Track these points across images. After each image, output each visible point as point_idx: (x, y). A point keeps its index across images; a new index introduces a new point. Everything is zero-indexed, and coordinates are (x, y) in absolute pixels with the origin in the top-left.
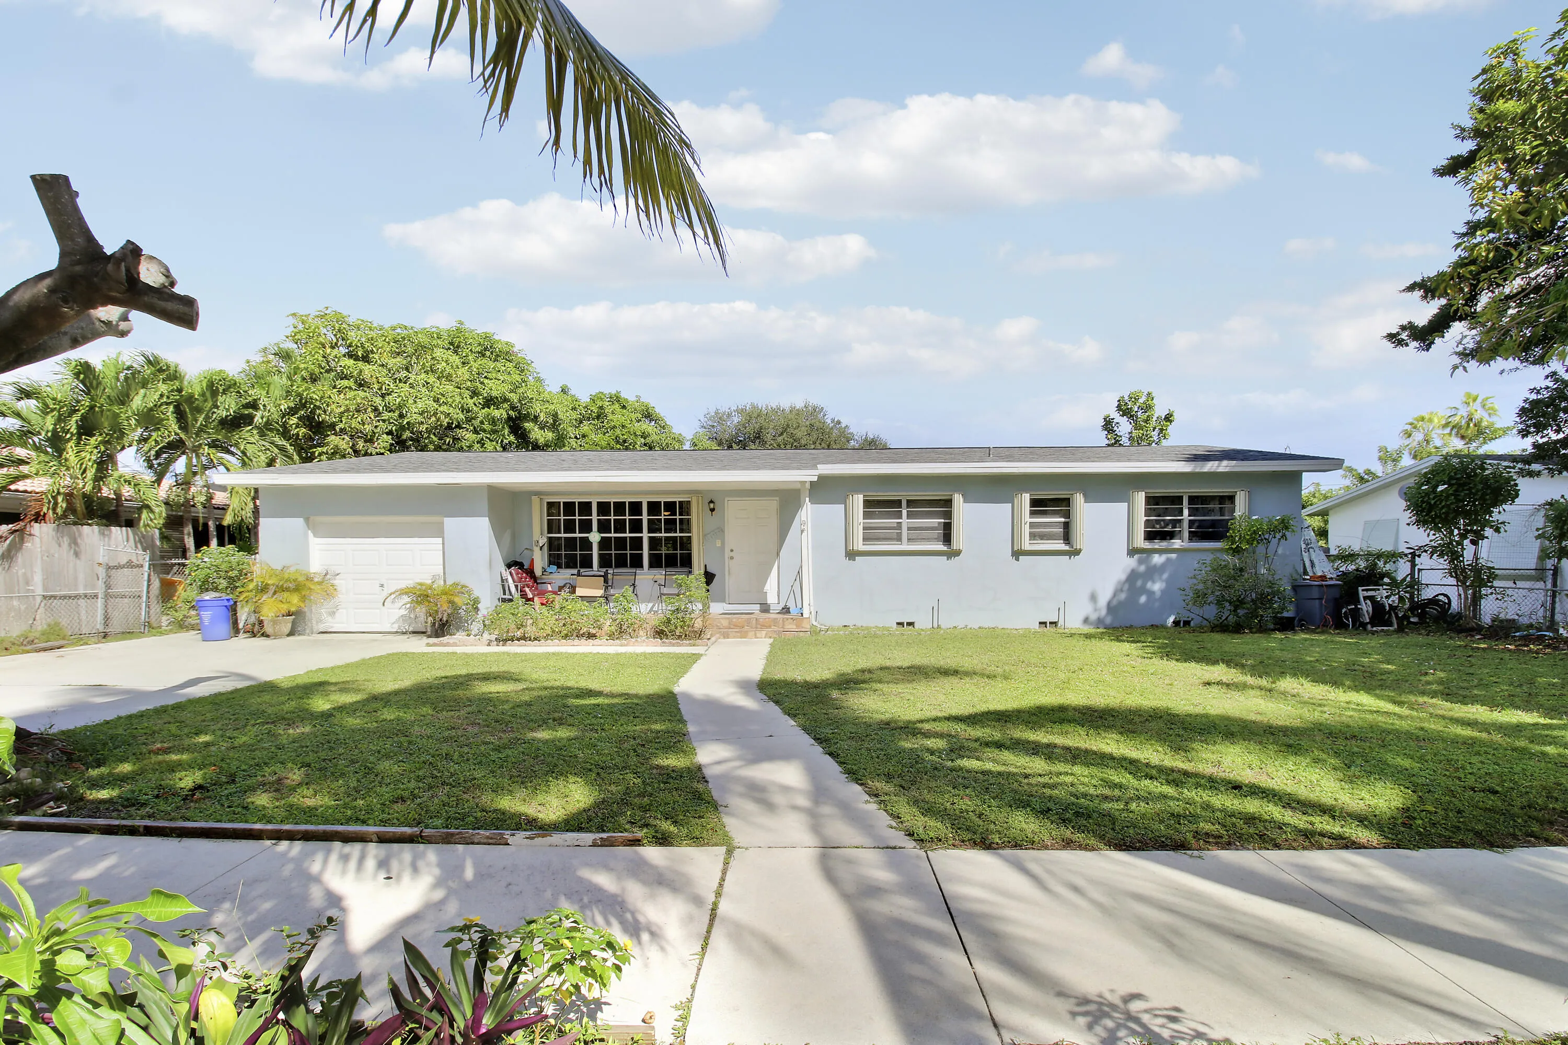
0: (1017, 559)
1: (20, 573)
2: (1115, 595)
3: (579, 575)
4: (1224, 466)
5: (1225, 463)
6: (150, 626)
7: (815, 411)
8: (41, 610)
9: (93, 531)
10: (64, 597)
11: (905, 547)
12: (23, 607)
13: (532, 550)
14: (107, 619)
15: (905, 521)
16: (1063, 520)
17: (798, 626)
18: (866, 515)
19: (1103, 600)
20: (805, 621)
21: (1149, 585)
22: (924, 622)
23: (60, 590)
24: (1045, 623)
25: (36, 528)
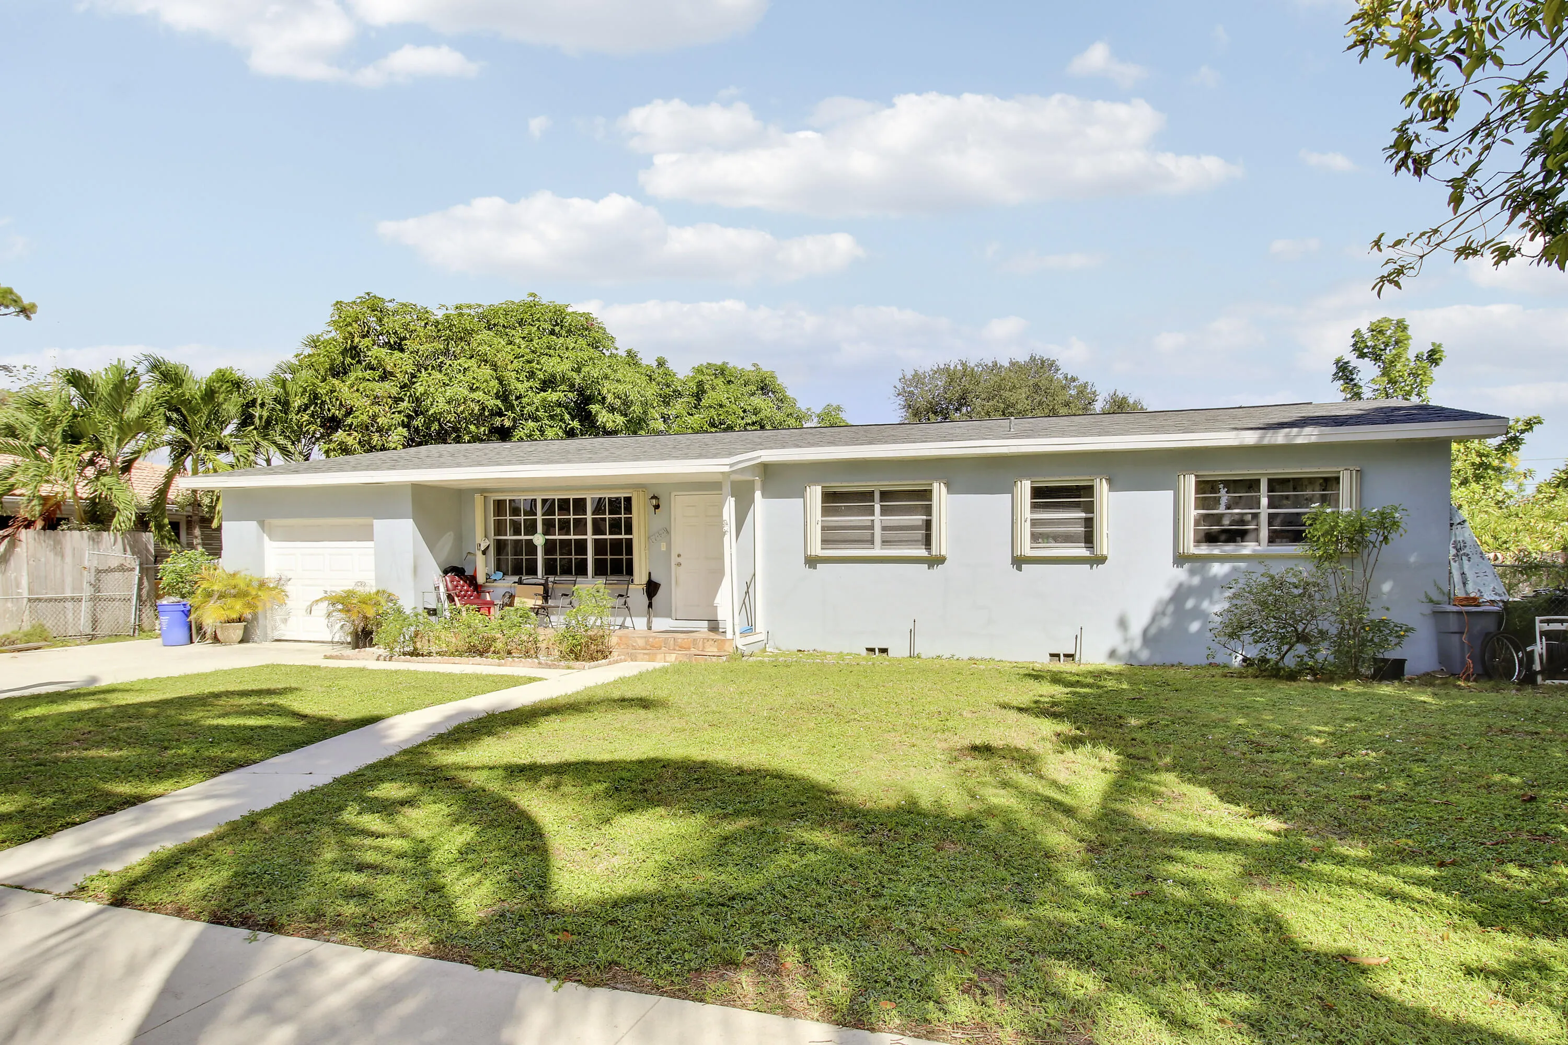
0: (1019, 569)
1: (13, 576)
2: (1154, 619)
3: (520, 582)
4: (1309, 435)
5: (1308, 430)
6: (142, 630)
7: (1044, 366)
8: (27, 612)
9: (82, 536)
10: (50, 600)
11: (878, 551)
12: (14, 609)
13: (475, 555)
14: (95, 622)
15: (877, 517)
16: (1083, 515)
17: (719, 650)
18: (826, 511)
19: (1137, 626)
20: (728, 644)
21: (1205, 605)
22: (898, 650)
23: (46, 593)
24: (1058, 655)
25: (23, 534)
